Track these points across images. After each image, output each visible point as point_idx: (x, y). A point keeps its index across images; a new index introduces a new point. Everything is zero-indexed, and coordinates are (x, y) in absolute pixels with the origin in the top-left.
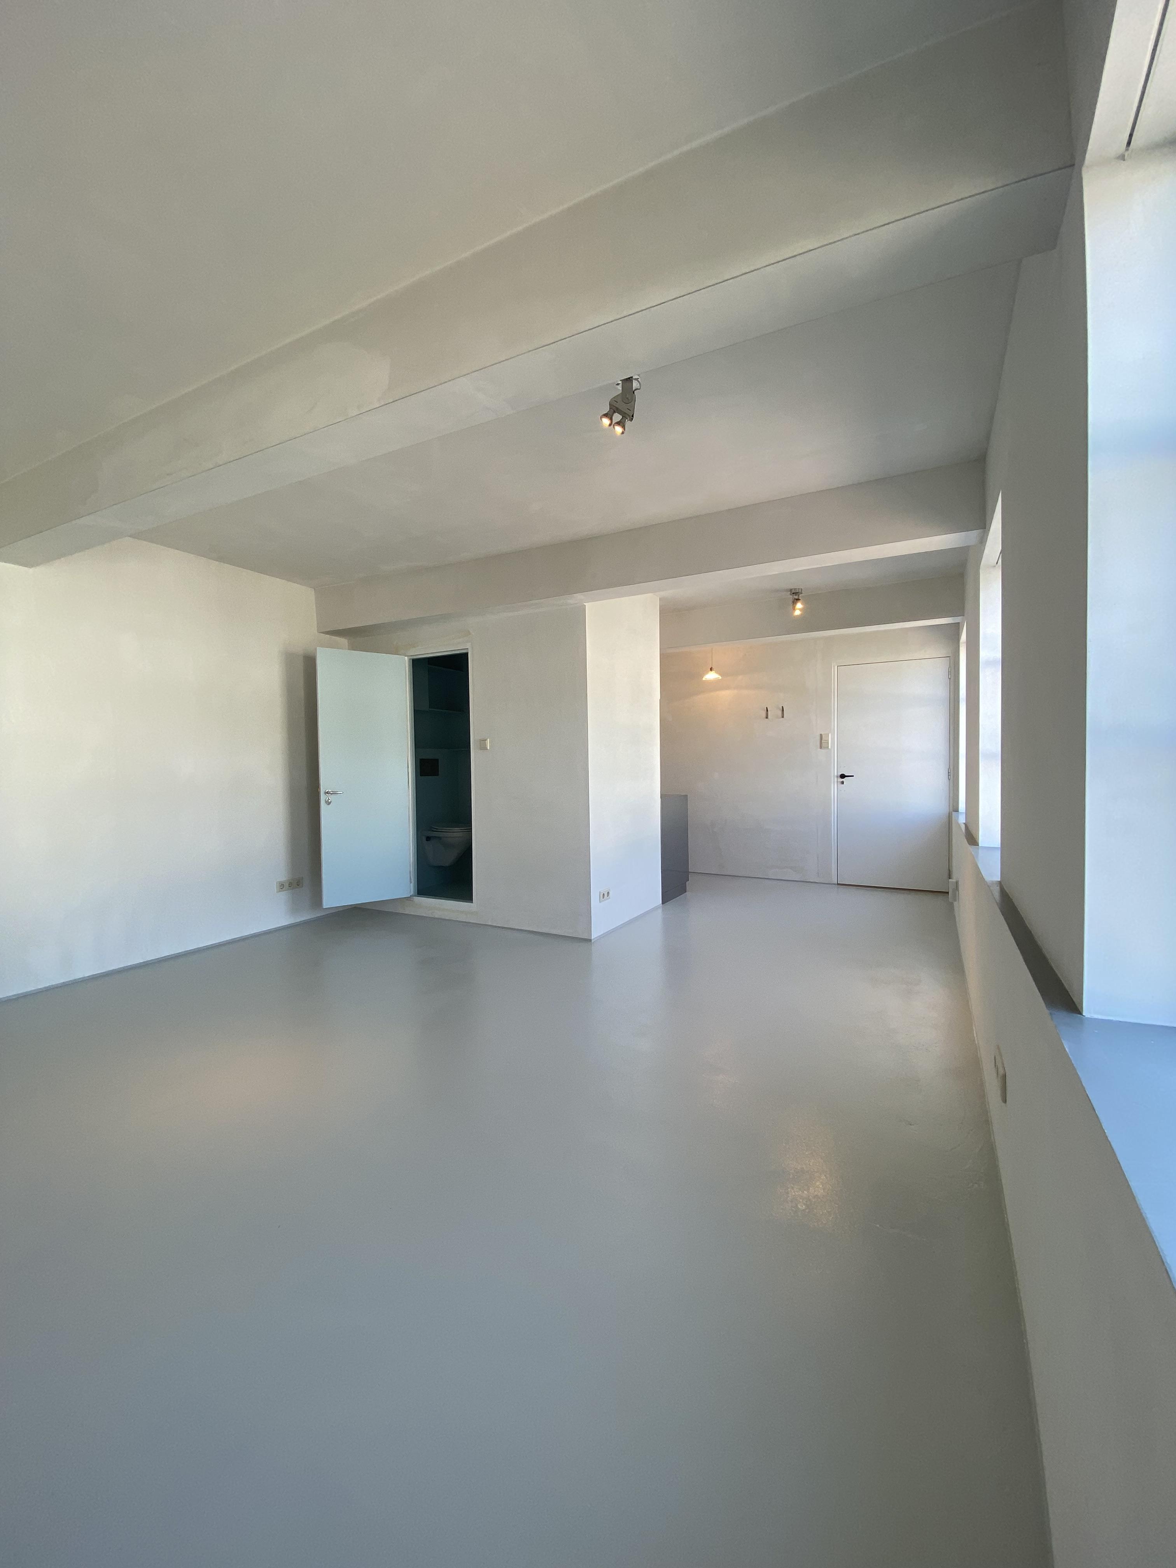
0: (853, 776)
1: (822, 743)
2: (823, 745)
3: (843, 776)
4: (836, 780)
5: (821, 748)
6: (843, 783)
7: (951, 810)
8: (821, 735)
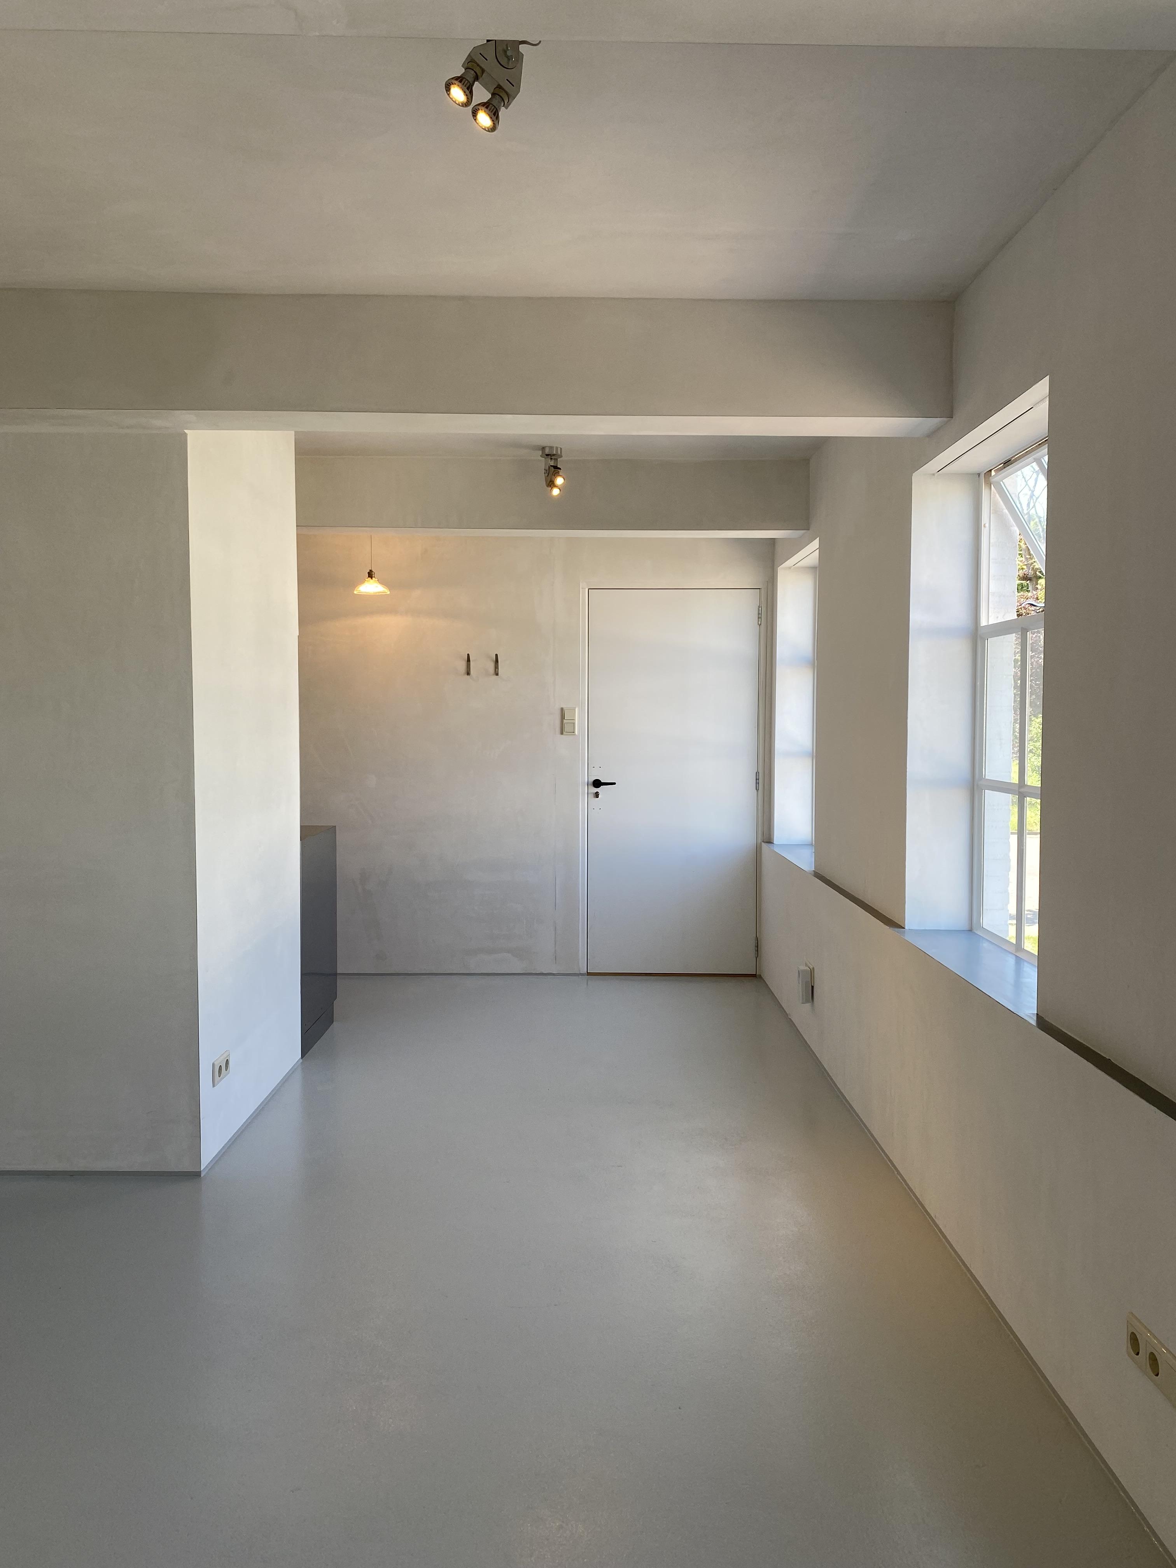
0: (614, 784)
1: (564, 725)
2: (567, 728)
3: (597, 784)
4: (585, 790)
5: (562, 733)
6: (597, 795)
7: (759, 841)
8: (562, 709)
